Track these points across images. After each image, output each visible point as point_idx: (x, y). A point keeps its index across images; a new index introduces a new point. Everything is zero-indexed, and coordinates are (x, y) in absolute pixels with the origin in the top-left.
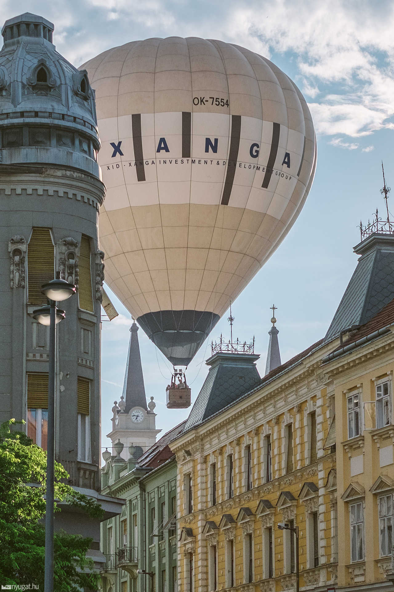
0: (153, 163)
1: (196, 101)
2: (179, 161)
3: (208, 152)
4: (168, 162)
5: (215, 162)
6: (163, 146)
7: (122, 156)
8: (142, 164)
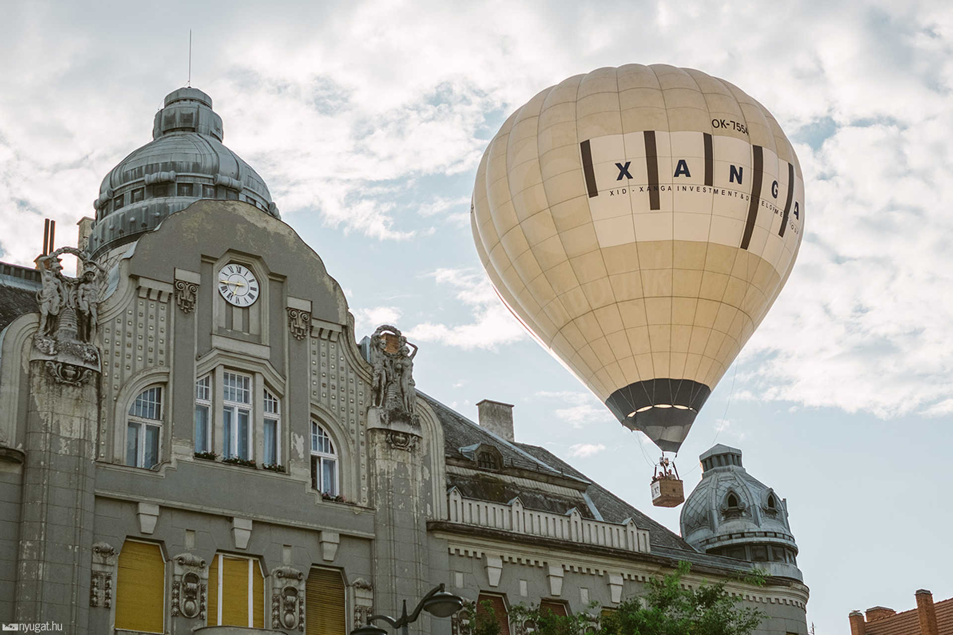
0: (670, 189)
1: (716, 123)
2: (701, 189)
3: (733, 182)
4: (688, 189)
5: (739, 195)
6: (682, 169)
7: (630, 180)
8: (657, 189)
